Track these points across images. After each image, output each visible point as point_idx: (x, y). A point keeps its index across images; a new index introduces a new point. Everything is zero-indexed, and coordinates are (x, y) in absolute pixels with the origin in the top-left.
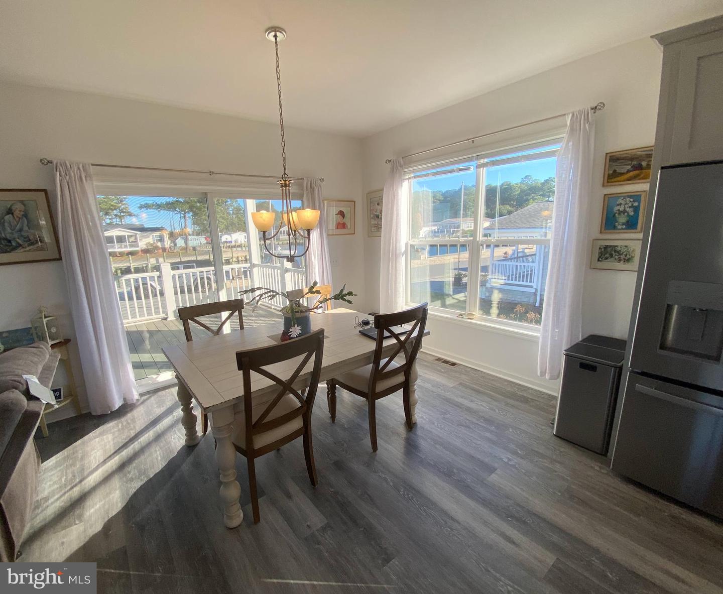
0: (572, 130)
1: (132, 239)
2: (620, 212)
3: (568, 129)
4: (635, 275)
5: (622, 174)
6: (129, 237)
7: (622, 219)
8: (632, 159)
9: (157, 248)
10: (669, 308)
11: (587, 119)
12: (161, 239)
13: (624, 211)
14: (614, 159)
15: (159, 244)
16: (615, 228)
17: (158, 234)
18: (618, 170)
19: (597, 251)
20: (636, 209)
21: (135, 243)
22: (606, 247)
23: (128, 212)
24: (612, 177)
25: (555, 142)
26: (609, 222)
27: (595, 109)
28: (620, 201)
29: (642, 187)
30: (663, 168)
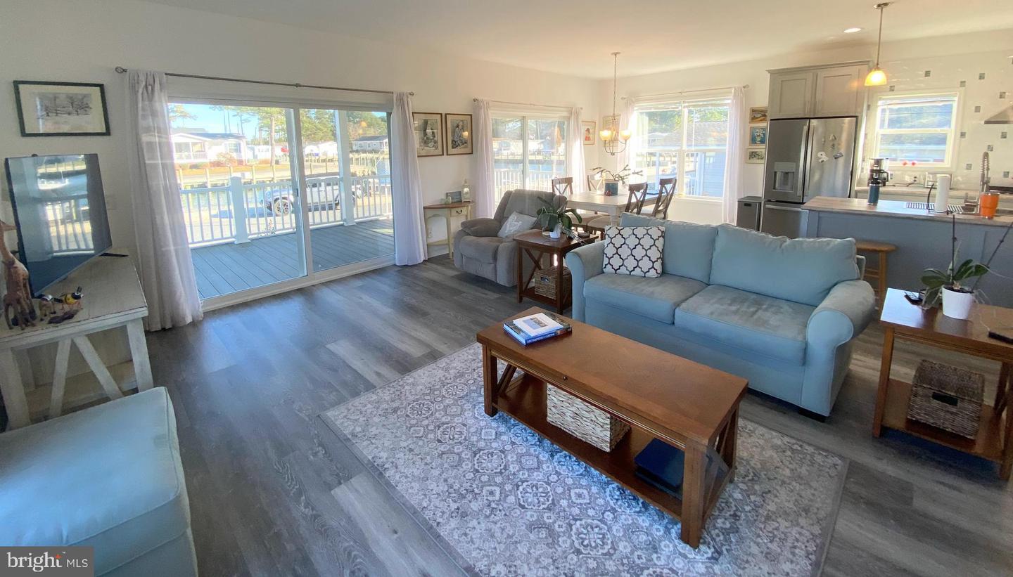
0: (735, 96)
1: (197, 148)
2: (758, 136)
3: (733, 94)
4: (763, 165)
5: (757, 118)
6: (194, 144)
7: (759, 139)
8: (762, 111)
9: (231, 160)
10: (775, 173)
11: (741, 91)
12: (238, 150)
13: (759, 136)
14: (754, 111)
15: (235, 155)
16: (756, 143)
17: (232, 141)
18: (756, 116)
19: (749, 154)
20: (764, 135)
21: (202, 153)
22: (753, 152)
23: (182, 112)
24: (753, 119)
25: (728, 99)
26: (753, 141)
27: (744, 87)
28: (757, 130)
29: (764, 124)
30: (771, 120)
